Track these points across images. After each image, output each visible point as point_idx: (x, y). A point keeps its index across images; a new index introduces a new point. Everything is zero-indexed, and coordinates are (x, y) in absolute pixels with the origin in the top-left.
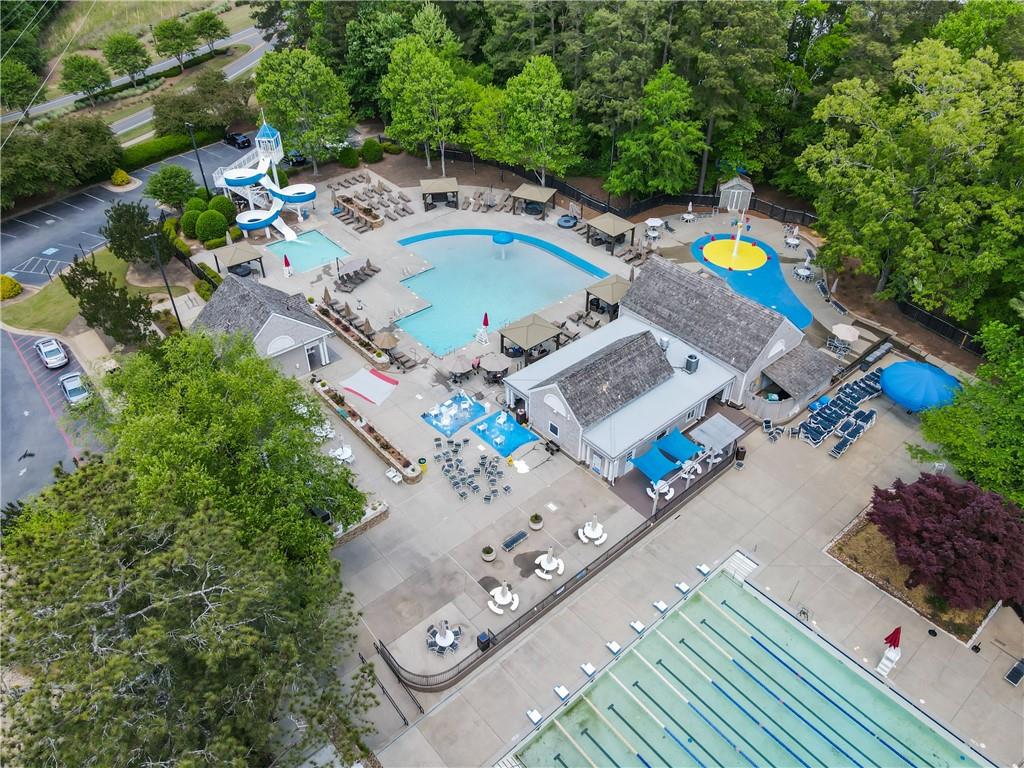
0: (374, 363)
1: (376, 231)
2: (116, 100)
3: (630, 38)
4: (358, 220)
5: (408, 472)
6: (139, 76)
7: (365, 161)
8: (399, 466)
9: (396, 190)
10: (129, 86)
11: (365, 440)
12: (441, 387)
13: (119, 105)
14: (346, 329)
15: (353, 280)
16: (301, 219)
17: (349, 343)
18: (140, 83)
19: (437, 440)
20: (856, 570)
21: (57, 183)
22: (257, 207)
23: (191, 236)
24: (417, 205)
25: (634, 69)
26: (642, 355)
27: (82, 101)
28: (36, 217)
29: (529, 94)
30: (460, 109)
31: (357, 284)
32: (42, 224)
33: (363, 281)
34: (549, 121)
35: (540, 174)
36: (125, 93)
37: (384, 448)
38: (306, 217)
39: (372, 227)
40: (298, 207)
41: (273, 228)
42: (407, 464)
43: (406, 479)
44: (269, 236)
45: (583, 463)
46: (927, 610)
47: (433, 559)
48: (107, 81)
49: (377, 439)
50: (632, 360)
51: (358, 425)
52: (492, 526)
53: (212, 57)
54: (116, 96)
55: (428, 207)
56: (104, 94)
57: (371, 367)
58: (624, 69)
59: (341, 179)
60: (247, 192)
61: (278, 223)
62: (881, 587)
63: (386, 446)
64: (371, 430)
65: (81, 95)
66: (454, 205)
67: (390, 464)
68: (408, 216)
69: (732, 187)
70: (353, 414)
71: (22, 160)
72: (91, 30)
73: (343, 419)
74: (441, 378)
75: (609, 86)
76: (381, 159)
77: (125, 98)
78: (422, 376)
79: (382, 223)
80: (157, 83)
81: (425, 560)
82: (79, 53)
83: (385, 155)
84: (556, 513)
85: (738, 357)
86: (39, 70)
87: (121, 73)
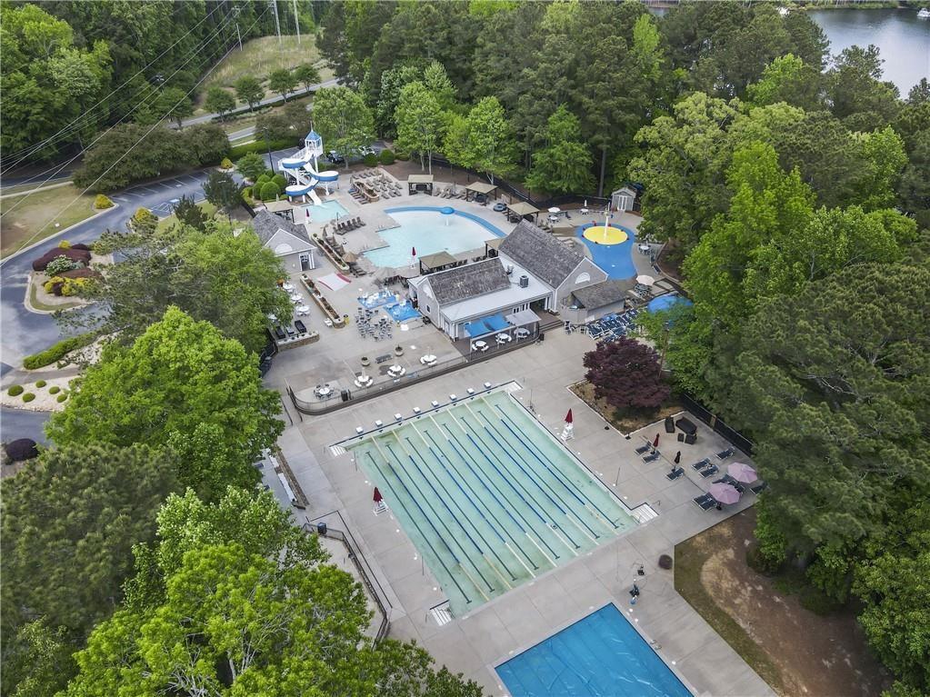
0: (340, 270)
1: (373, 204)
2: (238, 119)
3: (542, 87)
4: (363, 196)
5: (337, 321)
6: (256, 105)
7: (382, 164)
8: (332, 318)
9: (394, 180)
10: (249, 111)
11: (319, 305)
12: (376, 287)
13: (239, 122)
14: (330, 252)
15: (348, 227)
16: (327, 193)
17: (330, 260)
18: (255, 109)
19: (360, 309)
20: (581, 397)
21: (188, 162)
22: (301, 184)
23: (258, 198)
24: (405, 191)
25: (543, 107)
26: (490, 271)
27: (216, 118)
28: (172, 183)
29: (479, 121)
30: (441, 130)
31: (349, 231)
32: (174, 187)
33: (352, 230)
34: (491, 139)
35: (490, 176)
36: (245, 115)
37: (327, 309)
38: (331, 192)
39: (370, 201)
40: (326, 185)
41: (307, 195)
42: (337, 317)
43: (334, 324)
44: (304, 201)
45: (440, 329)
46: (611, 418)
47: (334, 362)
48: (233, 106)
49: (325, 305)
50: (483, 272)
51: (318, 297)
52: (374, 352)
53: (308, 95)
54: (238, 117)
55: (412, 193)
56: (231, 115)
57: (338, 272)
58: (536, 106)
59: (361, 173)
60: (296, 173)
61: (312, 194)
62: (591, 406)
63: (329, 308)
64: (323, 300)
65: (216, 115)
66: (429, 193)
67: (327, 316)
68: (397, 197)
69: (620, 193)
70: (317, 292)
71: (167, 146)
72: (234, 75)
73: (310, 294)
74: (378, 282)
75: (527, 117)
76: (393, 163)
77: (244, 118)
78: (367, 280)
79: (378, 199)
80: (266, 110)
81: (331, 362)
82: (223, 89)
83: (396, 161)
84: (414, 350)
85: (554, 279)
86: (194, 98)
87: (244, 102)
